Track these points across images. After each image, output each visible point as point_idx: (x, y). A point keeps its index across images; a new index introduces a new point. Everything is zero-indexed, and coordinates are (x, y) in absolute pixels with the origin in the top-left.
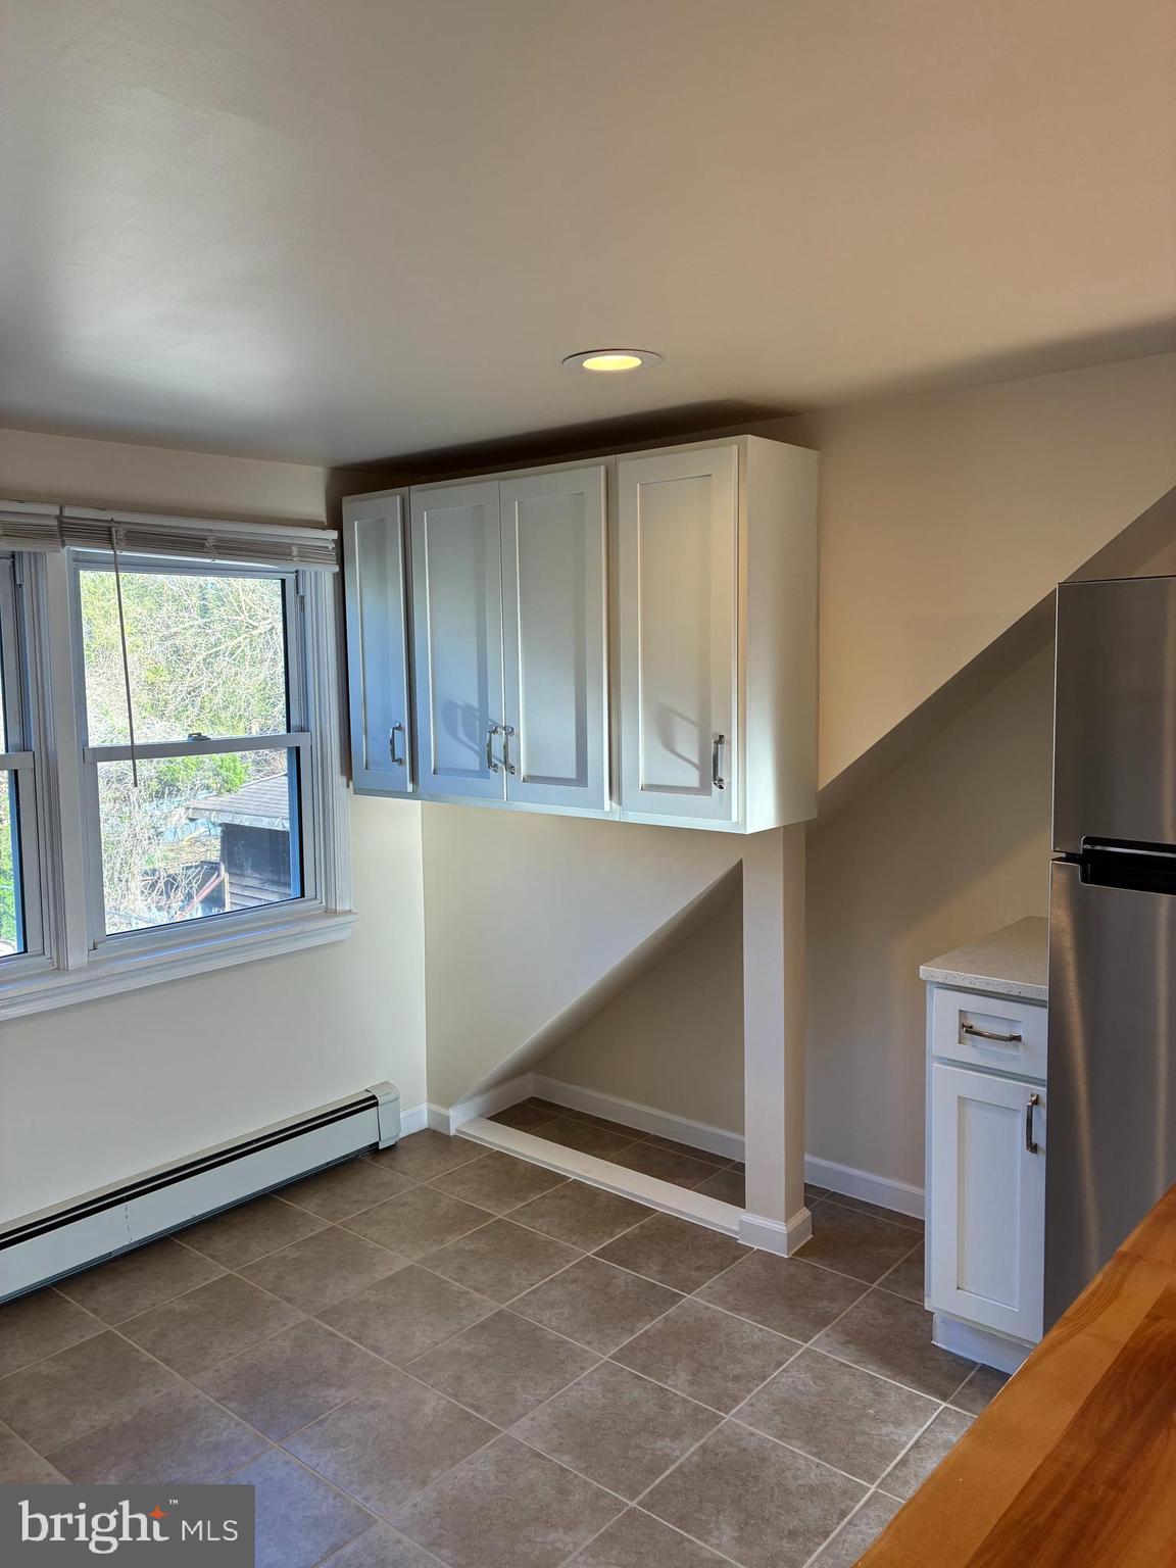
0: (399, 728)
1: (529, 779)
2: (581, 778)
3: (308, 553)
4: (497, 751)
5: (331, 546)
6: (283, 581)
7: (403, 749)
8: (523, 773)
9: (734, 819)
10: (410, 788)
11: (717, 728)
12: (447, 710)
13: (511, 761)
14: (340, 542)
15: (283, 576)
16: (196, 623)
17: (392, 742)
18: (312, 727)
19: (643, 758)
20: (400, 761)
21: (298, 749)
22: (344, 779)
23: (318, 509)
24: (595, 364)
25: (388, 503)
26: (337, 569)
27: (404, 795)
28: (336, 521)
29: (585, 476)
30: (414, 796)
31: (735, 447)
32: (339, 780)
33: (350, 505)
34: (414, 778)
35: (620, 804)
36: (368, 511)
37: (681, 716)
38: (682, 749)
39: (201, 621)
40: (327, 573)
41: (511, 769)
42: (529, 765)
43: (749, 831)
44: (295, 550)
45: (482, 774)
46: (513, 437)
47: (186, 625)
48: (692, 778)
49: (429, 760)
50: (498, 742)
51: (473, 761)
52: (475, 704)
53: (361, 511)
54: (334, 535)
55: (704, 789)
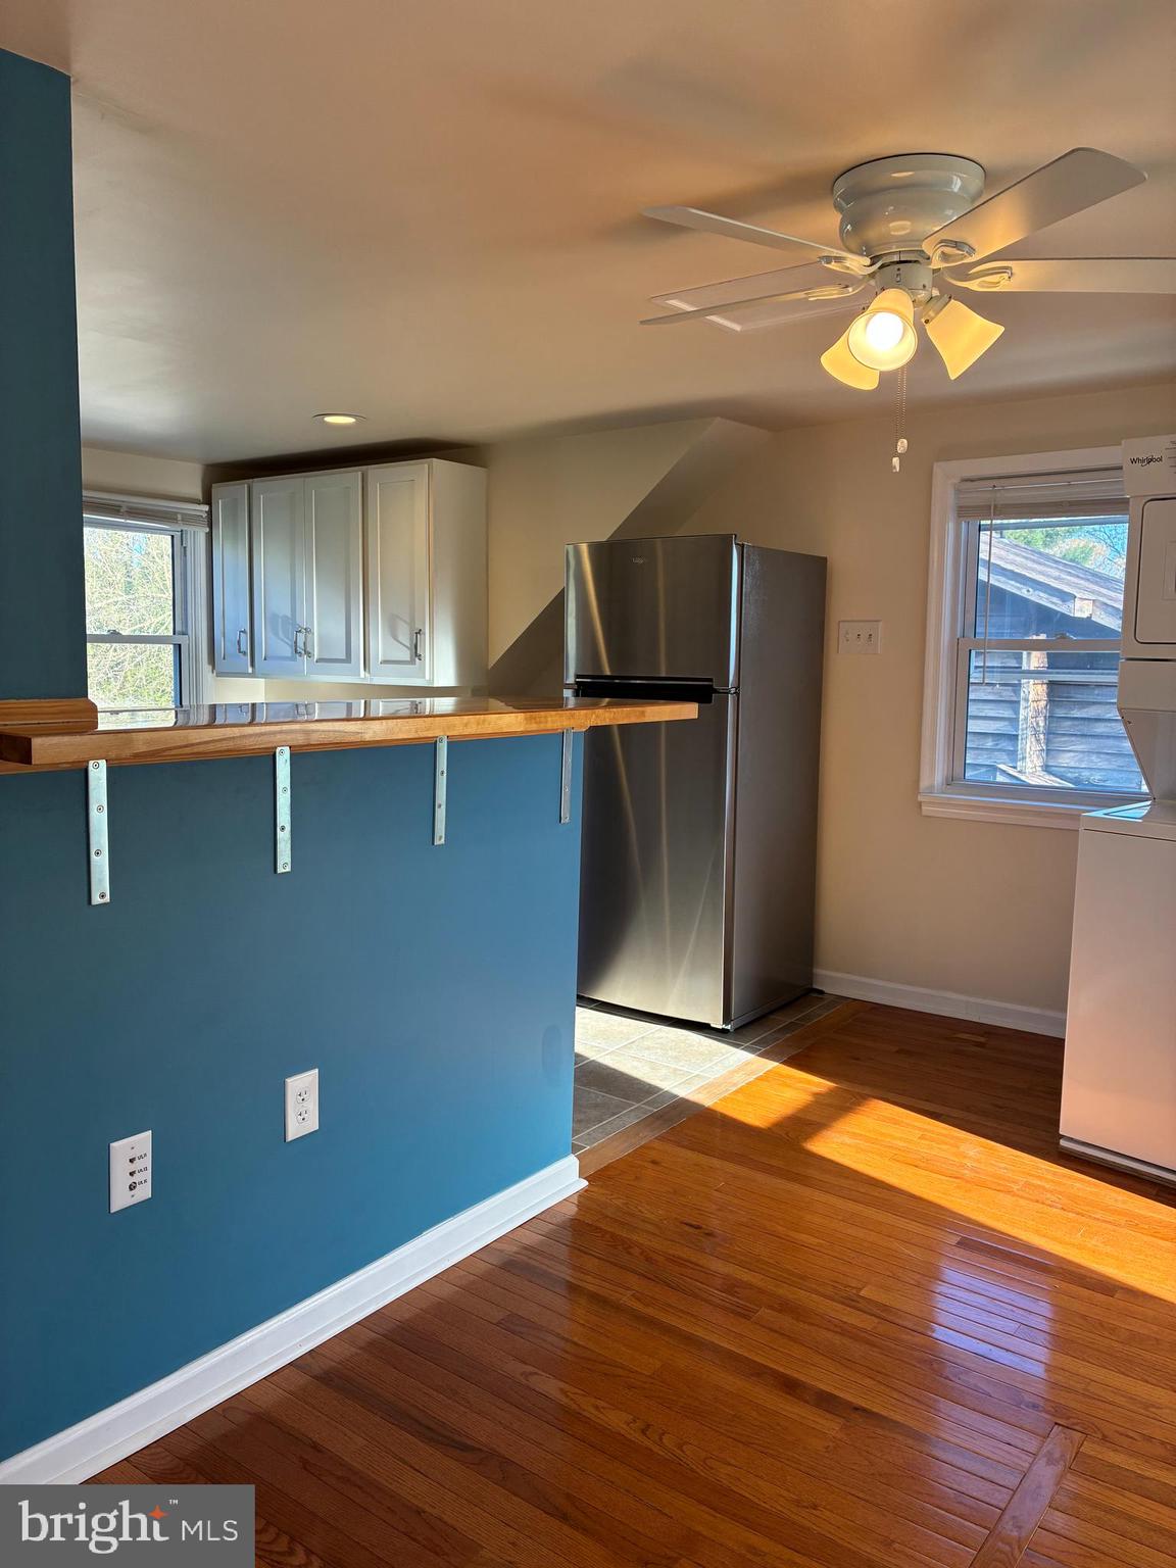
0: (244, 632)
1: (319, 660)
2: (348, 659)
3: (189, 519)
4: (300, 644)
5: (205, 515)
6: (173, 536)
7: (246, 646)
8: (316, 657)
9: (427, 678)
10: (250, 670)
11: (418, 626)
12: (272, 619)
13: (308, 649)
14: (210, 513)
15: (172, 533)
16: (120, 599)
17: (239, 642)
18: (190, 632)
19: (380, 646)
20: (245, 653)
21: (180, 645)
22: (210, 667)
23: (196, 491)
24: (328, 419)
25: (240, 489)
26: (208, 530)
27: (245, 675)
28: (208, 499)
29: (351, 477)
30: (253, 675)
31: (426, 466)
32: (206, 667)
33: (218, 489)
34: (253, 665)
35: (369, 672)
36: (229, 493)
37: (401, 619)
38: (400, 639)
39: (125, 598)
40: (201, 534)
41: (309, 654)
42: (320, 651)
43: (435, 685)
44: (179, 517)
45: (293, 659)
46: (287, 455)
47: (111, 600)
48: (406, 655)
49: (261, 650)
50: (301, 638)
51: (288, 651)
52: (289, 615)
53: (224, 493)
54: (206, 508)
55: (412, 662)
